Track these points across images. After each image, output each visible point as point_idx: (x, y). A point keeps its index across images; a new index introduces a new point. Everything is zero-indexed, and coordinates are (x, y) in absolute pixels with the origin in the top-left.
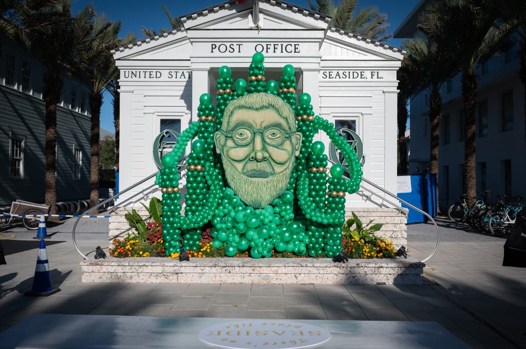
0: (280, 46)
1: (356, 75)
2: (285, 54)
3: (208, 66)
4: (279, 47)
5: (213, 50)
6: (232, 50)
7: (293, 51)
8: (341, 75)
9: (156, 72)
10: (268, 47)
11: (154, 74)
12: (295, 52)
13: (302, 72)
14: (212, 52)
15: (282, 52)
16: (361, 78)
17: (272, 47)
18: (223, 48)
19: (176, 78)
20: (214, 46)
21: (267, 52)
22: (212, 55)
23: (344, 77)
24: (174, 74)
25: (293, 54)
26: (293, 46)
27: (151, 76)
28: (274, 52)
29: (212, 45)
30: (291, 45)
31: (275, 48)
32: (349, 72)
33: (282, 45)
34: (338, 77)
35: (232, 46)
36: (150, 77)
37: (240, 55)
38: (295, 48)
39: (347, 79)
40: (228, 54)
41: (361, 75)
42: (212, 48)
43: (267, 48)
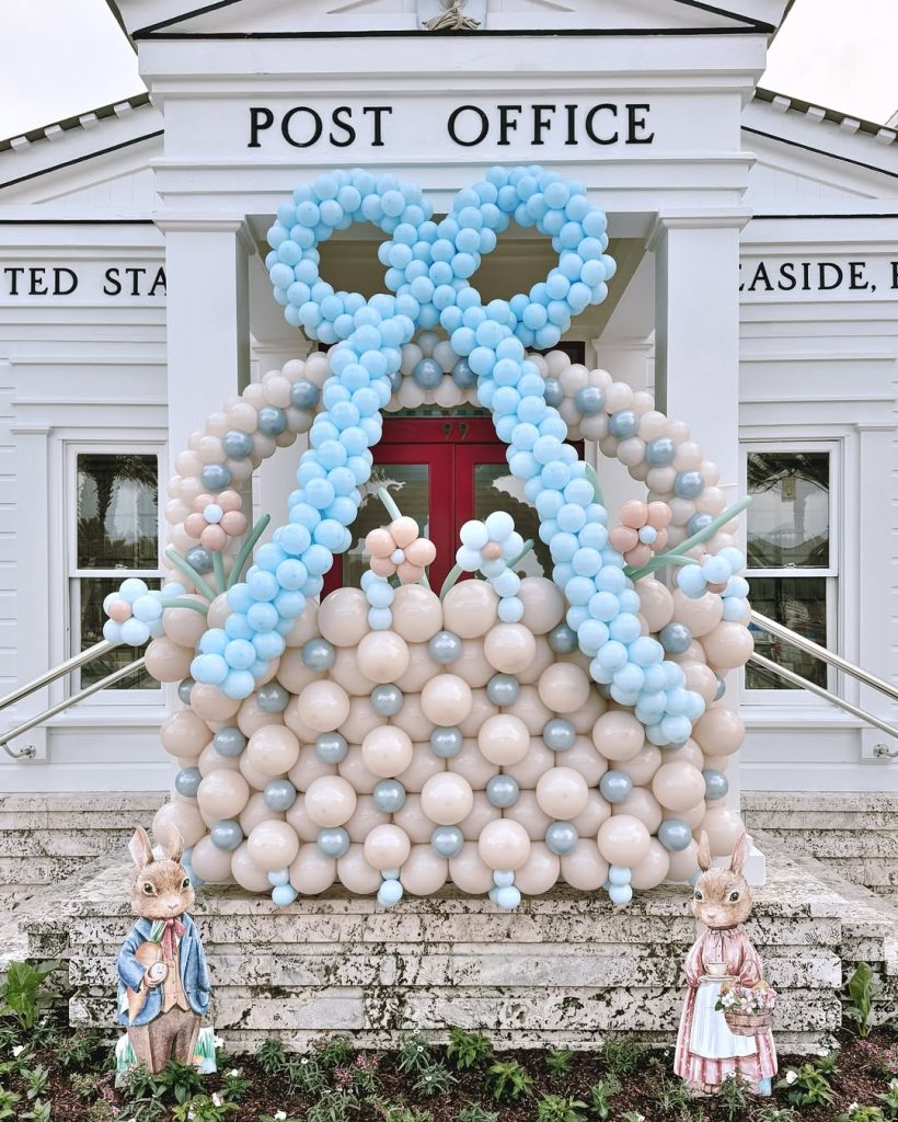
0: (563, 114)
1: (831, 276)
2: (585, 149)
3: (238, 211)
4: (559, 119)
5: (260, 133)
6: (343, 136)
7: (624, 135)
8: (775, 276)
9: (57, 271)
10: (510, 120)
11: (48, 280)
12: (632, 140)
13: (664, 232)
14: (254, 143)
15: (571, 141)
16: (853, 286)
17: (525, 120)
18: (302, 127)
19: (136, 293)
20: (262, 119)
21: (504, 141)
22: (254, 156)
23: (787, 283)
24: (126, 280)
25: (621, 150)
26: (623, 113)
27: (39, 288)
28: (537, 141)
29: (254, 112)
30: (613, 108)
31: (538, 125)
32: (806, 266)
33: (571, 109)
34: (761, 284)
35: (343, 117)
36: (33, 292)
37: (379, 155)
38: (633, 124)
39: (797, 293)
40: (323, 152)
41: (854, 276)
42: (255, 128)
43: (504, 125)
